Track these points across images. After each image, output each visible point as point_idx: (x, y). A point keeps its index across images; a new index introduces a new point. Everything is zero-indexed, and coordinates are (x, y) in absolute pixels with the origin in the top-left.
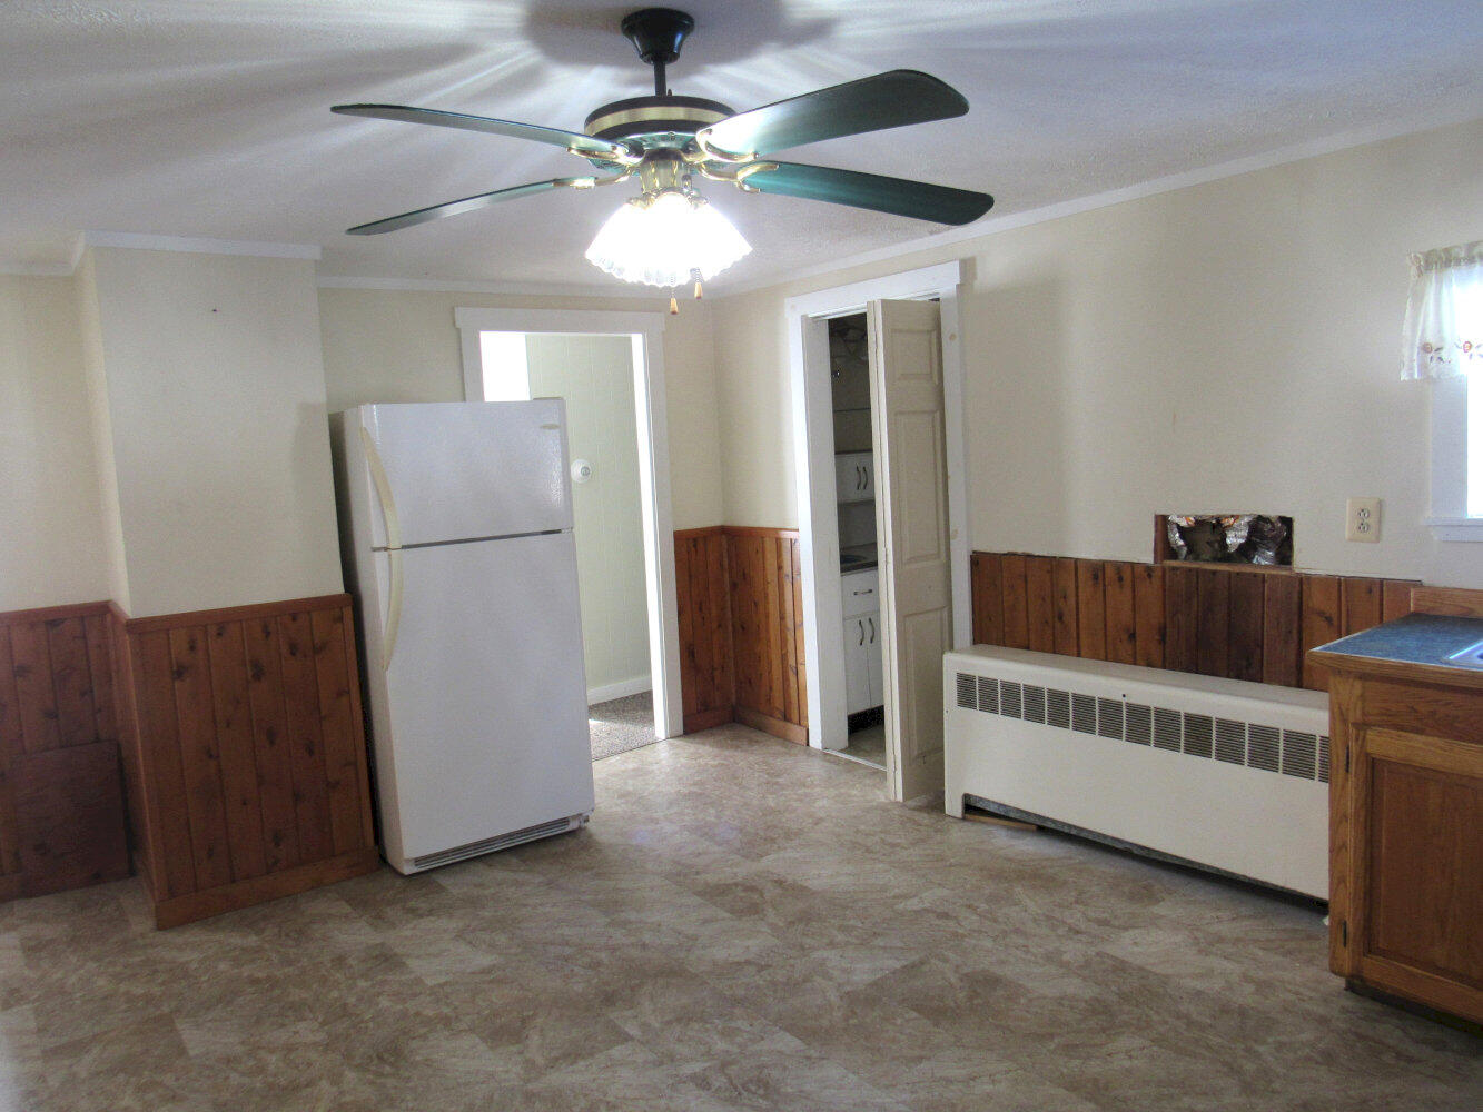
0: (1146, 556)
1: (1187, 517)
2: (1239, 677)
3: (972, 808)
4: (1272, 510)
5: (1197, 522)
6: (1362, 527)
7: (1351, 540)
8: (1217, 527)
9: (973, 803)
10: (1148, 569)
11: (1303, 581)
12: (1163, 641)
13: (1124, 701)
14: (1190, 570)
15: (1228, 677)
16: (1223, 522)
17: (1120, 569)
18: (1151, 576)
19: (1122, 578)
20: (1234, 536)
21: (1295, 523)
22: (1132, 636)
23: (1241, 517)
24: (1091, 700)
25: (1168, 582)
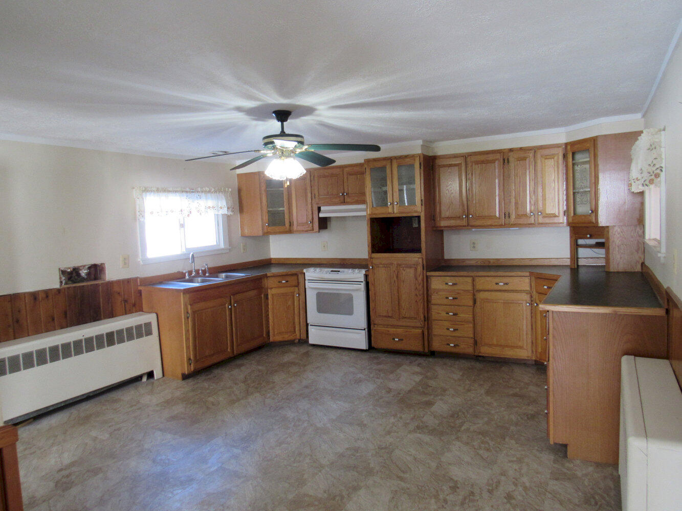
0: (57, 286)
1: (69, 268)
2: (95, 321)
4: (98, 262)
5: (73, 269)
6: (125, 264)
7: (122, 268)
8: (76, 270)
10: (59, 291)
11: (111, 284)
12: (66, 317)
14: (73, 287)
15: (91, 322)
16: (81, 268)
17: (47, 293)
18: (59, 293)
19: (47, 297)
20: (83, 273)
21: (106, 265)
22: (53, 319)
23: (84, 266)
24: (69, 344)
25: (66, 293)
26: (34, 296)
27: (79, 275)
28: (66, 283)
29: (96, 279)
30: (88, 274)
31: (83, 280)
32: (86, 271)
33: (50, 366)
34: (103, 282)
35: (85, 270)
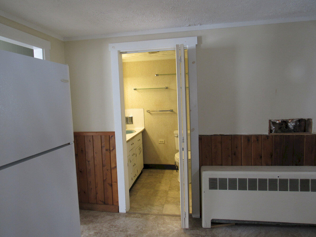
0: (267, 133)
1: (278, 121)
3: (215, 223)
5: (282, 121)
9: (214, 221)
12: (271, 157)
13: (278, 178)
14: (281, 136)
16: (290, 121)
17: (257, 137)
18: (268, 138)
19: (258, 140)
20: (291, 125)
21: (313, 120)
22: (261, 157)
23: (292, 120)
24: (266, 180)
25: (273, 140)
26: (248, 138)
27: (287, 126)
28: (276, 132)
29: (305, 131)
30: (295, 127)
31: (290, 131)
32: (294, 124)
33: (248, 193)
34: (308, 134)
35: (292, 123)
